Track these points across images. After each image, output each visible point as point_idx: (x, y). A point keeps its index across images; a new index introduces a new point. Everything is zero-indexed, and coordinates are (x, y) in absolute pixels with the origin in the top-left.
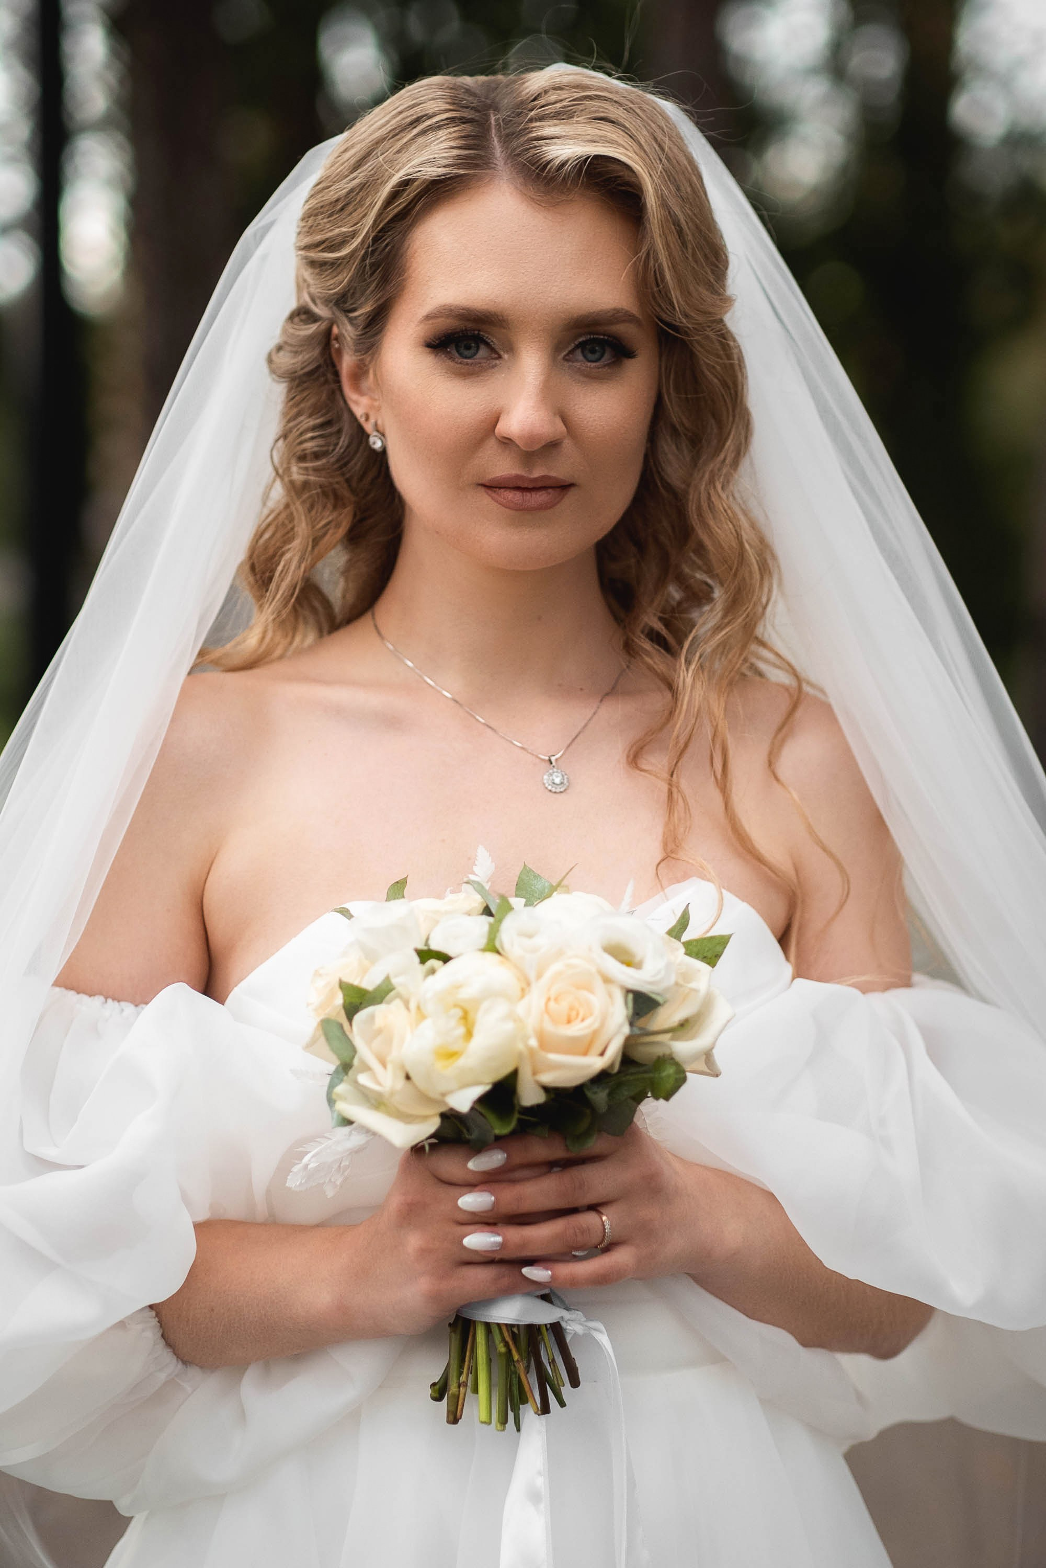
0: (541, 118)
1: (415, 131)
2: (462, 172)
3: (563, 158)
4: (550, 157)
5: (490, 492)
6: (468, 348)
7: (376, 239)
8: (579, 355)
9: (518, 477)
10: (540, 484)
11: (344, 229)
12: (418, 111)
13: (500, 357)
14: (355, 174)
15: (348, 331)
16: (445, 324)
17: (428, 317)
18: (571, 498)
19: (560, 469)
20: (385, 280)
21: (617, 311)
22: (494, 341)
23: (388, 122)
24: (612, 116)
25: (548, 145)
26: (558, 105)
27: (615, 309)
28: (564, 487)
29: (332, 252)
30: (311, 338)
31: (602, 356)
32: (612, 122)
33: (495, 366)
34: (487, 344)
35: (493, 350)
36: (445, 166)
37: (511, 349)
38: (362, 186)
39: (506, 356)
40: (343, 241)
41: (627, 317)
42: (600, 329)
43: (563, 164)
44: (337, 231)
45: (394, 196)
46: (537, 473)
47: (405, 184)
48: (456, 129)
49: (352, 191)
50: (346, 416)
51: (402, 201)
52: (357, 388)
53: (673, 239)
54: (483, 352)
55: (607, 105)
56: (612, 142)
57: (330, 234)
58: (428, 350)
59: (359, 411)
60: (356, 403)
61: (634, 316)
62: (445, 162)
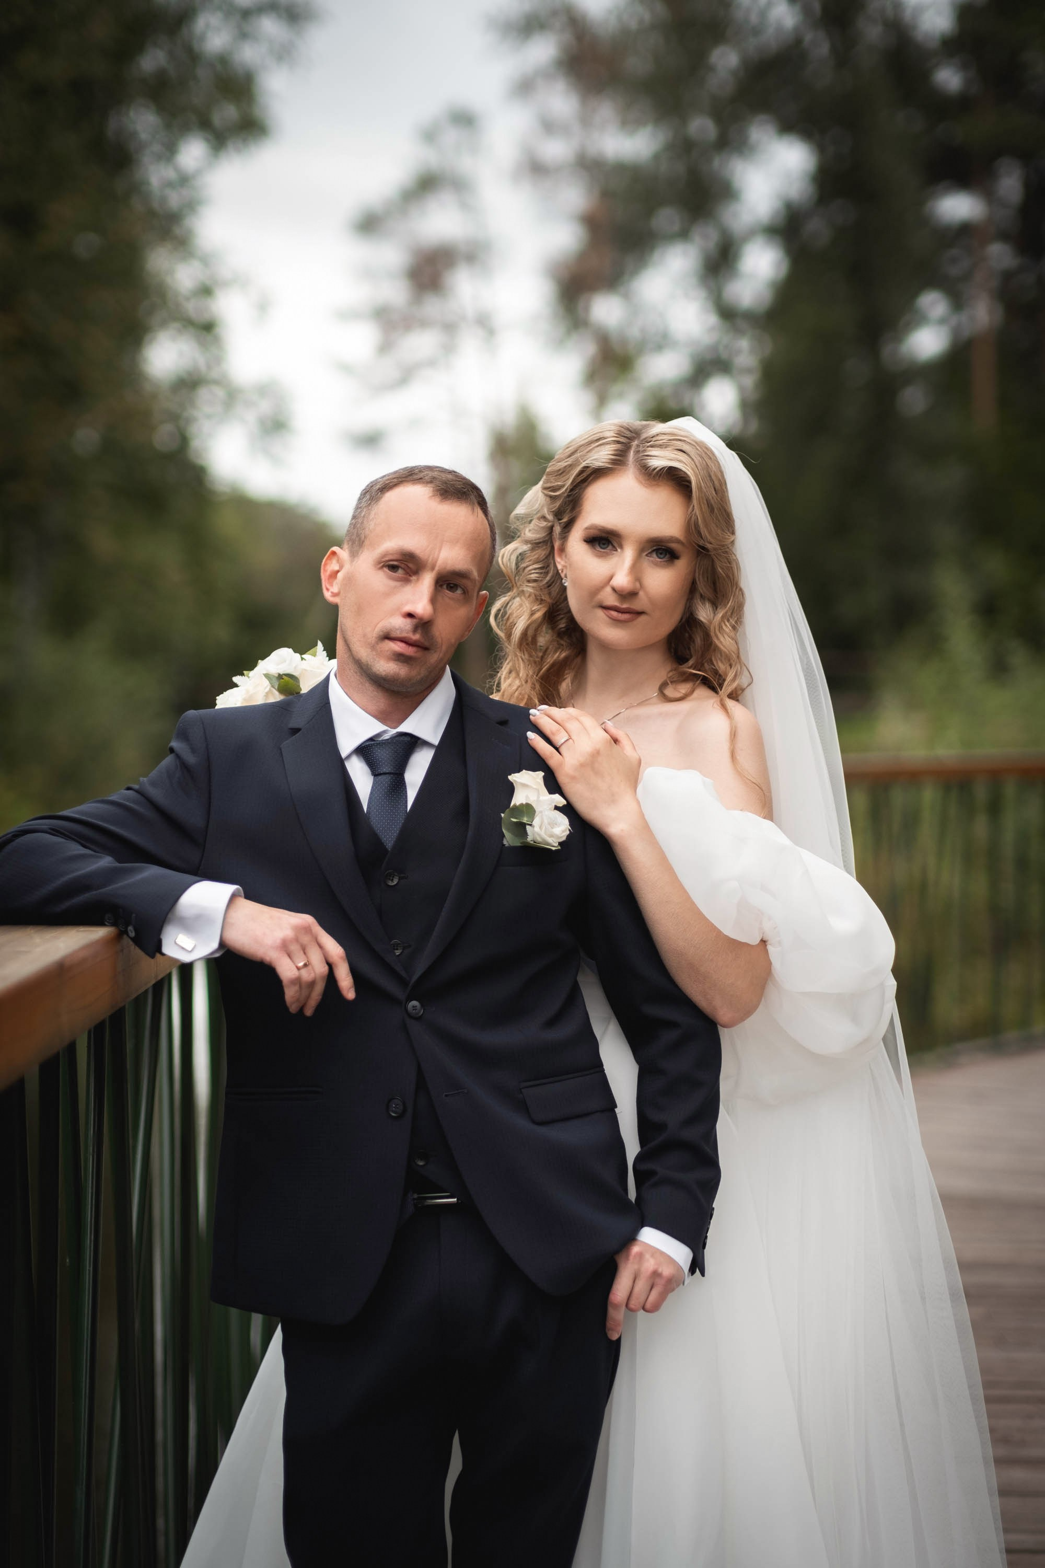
0: (652, 446)
1: (597, 444)
2: (610, 466)
3: (656, 466)
4: (649, 465)
5: (605, 611)
6: (604, 544)
7: (571, 490)
8: (654, 555)
9: (616, 606)
10: (627, 611)
11: (559, 483)
12: (601, 435)
13: (616, 550)
14: (568, 459)
15: (557, 529)
16: (594, 532)
17: (586, 528)
18: (643, 618)
19: (637, 605)
20: (573, 509)
21: (672, 537)
22: (616, 545)
23: (587, 438)
24: (684, 449)
25: (651, 459)
26: (661, 442)
27: (671, 536)
28: (640, 613)
29: (554, 492)
30: (543, 528)
31: (664, 557)
32: (684, 452)
33: (614, 554)
34: (612, 545)
35: (614, 547)
36: (604, 463)
37: (621, 547)
38: (570, 466)
39: (619, 550)
40: (559, 488)
41: (677, 541)
42: (663, 544)
43: (655, 469)
44: (556, 484)
45: (581, 472)
46: (625, 606)
47: (587, 467)
48: (614, 446)
49: (566, 466)
50: (552, 566)
51: (585, 475)
52: (560, 555)
53: (705, 507)
54: (610, 547)
55: (679, 443)
56: (680, 461)
57: (553, 484)
58: (585, 543)
59: (559, 567)
60: (559, 563)
61: (680, 540)
62: (604, 460)
